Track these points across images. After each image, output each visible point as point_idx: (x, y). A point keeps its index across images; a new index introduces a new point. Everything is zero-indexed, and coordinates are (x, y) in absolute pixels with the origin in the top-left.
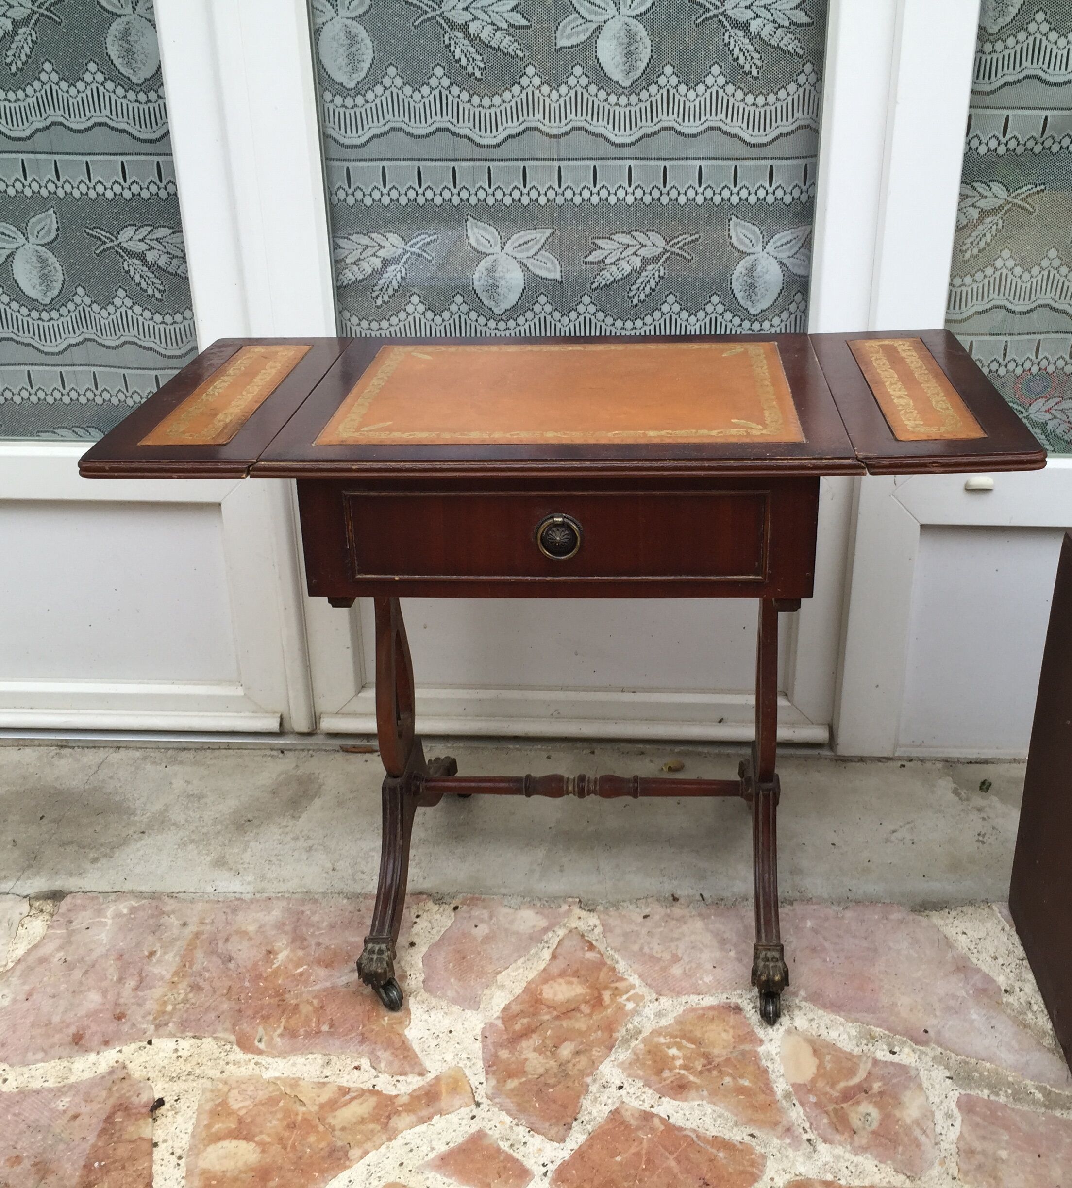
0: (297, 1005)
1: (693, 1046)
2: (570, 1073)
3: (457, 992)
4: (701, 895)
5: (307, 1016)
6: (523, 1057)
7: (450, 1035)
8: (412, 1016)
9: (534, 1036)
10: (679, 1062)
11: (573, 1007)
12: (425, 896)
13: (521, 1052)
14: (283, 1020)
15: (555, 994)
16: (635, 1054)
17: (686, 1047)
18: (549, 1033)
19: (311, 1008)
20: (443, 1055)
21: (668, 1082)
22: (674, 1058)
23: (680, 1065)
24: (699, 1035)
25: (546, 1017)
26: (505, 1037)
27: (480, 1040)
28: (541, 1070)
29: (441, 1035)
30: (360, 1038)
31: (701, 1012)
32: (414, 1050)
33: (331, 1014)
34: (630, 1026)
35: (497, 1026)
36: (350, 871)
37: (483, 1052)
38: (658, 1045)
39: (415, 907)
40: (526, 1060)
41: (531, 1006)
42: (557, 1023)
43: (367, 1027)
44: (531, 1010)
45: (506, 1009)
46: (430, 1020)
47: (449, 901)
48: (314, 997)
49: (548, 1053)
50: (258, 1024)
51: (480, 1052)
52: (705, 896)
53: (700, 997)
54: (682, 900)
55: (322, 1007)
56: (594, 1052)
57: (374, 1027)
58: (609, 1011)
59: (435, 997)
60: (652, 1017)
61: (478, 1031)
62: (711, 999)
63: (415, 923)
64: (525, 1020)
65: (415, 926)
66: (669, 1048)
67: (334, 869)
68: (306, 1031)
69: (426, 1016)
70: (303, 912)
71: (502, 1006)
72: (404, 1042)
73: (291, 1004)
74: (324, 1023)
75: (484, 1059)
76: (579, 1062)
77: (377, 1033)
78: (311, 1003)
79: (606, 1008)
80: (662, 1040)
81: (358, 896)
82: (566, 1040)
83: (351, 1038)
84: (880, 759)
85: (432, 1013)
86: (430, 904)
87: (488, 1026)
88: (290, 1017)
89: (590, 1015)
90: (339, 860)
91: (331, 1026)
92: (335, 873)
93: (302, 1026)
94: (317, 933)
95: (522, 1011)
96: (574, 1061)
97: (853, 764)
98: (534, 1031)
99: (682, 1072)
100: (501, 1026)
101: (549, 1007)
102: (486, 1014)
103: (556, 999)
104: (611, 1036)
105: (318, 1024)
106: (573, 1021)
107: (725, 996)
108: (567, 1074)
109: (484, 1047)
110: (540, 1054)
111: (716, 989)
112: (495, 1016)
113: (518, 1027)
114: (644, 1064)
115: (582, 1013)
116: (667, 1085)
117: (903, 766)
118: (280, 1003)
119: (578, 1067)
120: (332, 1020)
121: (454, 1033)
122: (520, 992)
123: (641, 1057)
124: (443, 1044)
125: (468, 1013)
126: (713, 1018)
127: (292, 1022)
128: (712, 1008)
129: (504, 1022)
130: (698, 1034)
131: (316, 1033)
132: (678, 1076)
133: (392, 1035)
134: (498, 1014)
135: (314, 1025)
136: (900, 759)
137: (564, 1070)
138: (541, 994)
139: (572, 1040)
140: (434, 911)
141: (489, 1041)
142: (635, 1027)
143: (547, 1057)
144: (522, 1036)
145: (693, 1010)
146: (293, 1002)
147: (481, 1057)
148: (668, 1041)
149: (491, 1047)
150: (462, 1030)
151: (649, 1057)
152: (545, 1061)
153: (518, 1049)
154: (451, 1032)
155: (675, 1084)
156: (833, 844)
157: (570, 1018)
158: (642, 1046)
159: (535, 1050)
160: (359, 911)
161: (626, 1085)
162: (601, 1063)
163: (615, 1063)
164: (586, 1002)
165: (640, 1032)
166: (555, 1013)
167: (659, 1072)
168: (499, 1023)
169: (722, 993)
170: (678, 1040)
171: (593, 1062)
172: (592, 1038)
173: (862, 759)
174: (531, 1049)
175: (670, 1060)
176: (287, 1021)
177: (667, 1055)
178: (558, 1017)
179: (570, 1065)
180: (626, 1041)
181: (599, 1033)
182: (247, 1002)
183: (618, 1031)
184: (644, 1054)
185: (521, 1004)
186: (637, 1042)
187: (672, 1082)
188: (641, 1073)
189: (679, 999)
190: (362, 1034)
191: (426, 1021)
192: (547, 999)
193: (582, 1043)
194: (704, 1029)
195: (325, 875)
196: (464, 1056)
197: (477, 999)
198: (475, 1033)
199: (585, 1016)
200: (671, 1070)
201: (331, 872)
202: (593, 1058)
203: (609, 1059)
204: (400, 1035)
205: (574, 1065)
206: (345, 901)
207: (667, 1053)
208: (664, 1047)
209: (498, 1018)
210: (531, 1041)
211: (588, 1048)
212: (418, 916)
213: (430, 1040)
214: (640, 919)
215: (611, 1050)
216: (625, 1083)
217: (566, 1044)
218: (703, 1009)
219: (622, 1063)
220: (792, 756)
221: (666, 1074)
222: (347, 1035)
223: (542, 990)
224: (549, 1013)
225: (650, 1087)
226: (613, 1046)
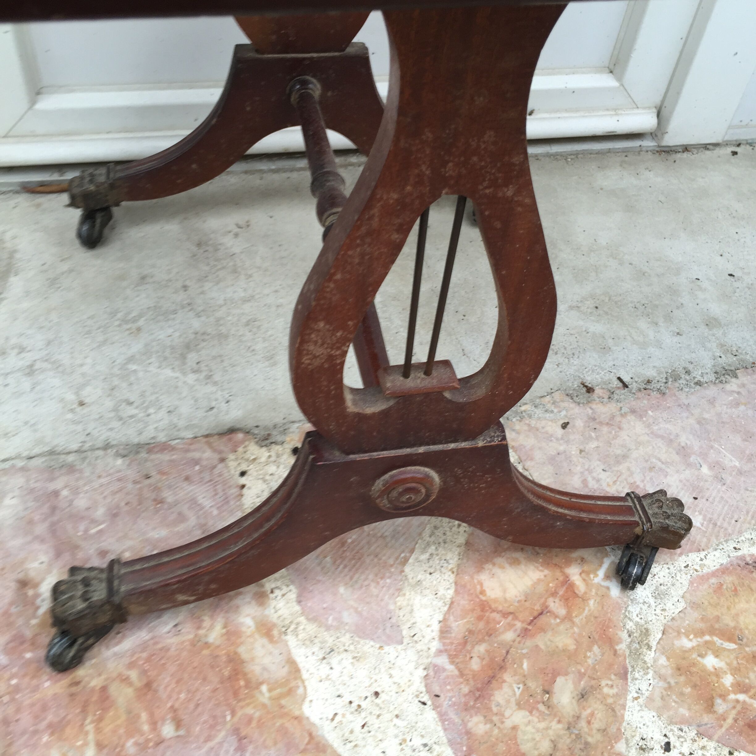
0: (104, 689)
1: (733, 646)
2: (590, 739)
3: (356, 610)
4: (619, 378)
5: (129, 712)
6: (509, 723)
7: (378, 701)
8: (305, 675)
9: (507, 676)
10: (728, 680)
11: (538, 607)
12: (240, 436)
13: (501, 714)
14: (90, 728)
15: (505, 591)
16: (661, 677)
17: (725, 649)
18: (525, 666)
19: (129, 691)
20: (382, 746)
21: (730, 721)
22: (717, 673)
23: (732, 685)
24: (732, 624)
25: (509, 636)
26: (466, 689)
27: (429, 703)
28: (545, 746)
29: (364, 704)
30: (233, 741)
31: (713, 580)
32: (331, 747)
33: (169, 697)
34: (630, 625)
35: (444, 670)
36: (109, 403)
37: (445, 730)
38: (685, 653)
39: (232, 456)
40: (515, 728)
41: (480, 618)
42: (529, 643)
43: (239, 714)
44: (481, 625)
45: (444, 632)
46: (335, 674)
47: (279, 438)
48: (131, 665)
49: (541, 707)
50: (48, 745)
51: (440, 728)
52: (626, 379)
53: (702, 554)
54: (598, 391)
55: (148, 685)
56: (606, 690)
57: (249, 710)
58: (591, 602)
59: (328, 628)
60: (652, 601)
61: (418, 685)
62: (717, 553)
63: (243, 486)
64: (482, 648)
65: (245, 491)
66: (701, 656)
67: (82, 404)
68: (136, 744)
69: (324, 669)
70: (56, 493)
71: (436, 627)
72: (310, 735)
73: (93, 690)
74: (164, 720)
75: (451, 743)
76: (592, 714)
77: (261, 724)
78: (126, 680)
79: (584, 599)
80: (687, 643)
81: (138, 448)
82: (555, 674)
83: (221, 744)
84: (706, 147)
85: (334, 660)
86: (253, 450)
87: (432, 673)
88: (100, 719)
89: (568, 618)
90: (84, 385)
91: (178, 724)
92: (86, 410)
93: (130, 734)
94: (93, 531)
95: (470, 632)
96: (586, 713)
97: (679, 155)
98: (502, 668)
99: (742, 697)
100: (450, 667)
101: (505, 615)
102: (419, 646)
103: (508, 596)
104: (615, 652)
105: (154, 725)
106: (549, 634)
107: (732, 545)
108: (587, 744)
109: (443, 717)
110: (531, 712)
111: (717, 537)
112: (433, 650)
113: (475, 665)
114: (682, 694)
115: (556, 617)
116: (731, 727)
117: (735, 153)
118: (74, 689)
119: (596, 725)
120: (173, 709)
121: (382, 696)
122: (451, 592)
123: (672, 682)
124: (372, 720)
125: (391, 650)
126: (736, 590)
127: (108, 727)
128: (724, 570)
129: (452, 659)
130: (728, 621)
131: (158, 744)
132: (739, 707)
133: (288, 725)
134: (435, 645)
135: (146, 728)
136: (727, 144)
137: (579, 737)
138: (483, 592)
139: (566, 674)
140: (263, 459)
141: (444, 702)
142: (637, 624)
143: (542, 717)
144: (489, 682)
145: (704, 578)
146: (96, 683)
147: (445, 740)
148: (694, 643)
149: (452, 715)
150: (394, 688)
151: (682, 679)
152: (542, 725)
153: (495, 709)
154: (377, 694)
155: (741, 723)
156: (731, 275)
157: (543, 630)
158: (663, 661)
159: (519, 706)
160: (148, 477)
161: (673, 741)
162: (624, 707)
163: (641, 700)
164: (554, 594)
165: (646, 633)
166: (519, 625)
167: (710, 707)
168: (443, 661)
169: (726, 541)
170: (707, 638)
171: (613, 710)
172: (590, 661)
173: (686, 149)
174: (515, 707)
175: (714, 678)
176: (98, 730)
177: (704, 669)
178: (525, 633)
179: (583, 724)
180: (637, 655)
181: (595, 648)
182: (13, 700)
183: (620, 641)
184: (672, 676)
185: (463, 618)
186: (652, 654)
187: (736, 720)
188: (684, 711)
189: (676, 564)
190: (236, 731)
191: (328, 678)
192: (496, 600)
193: (581, 675)
194: (733, 612)
195: (70, 416)
196: (417, 742)
197: (394, 620)
198: (413, 689)
199: (563, 620)
200: (723, 697)
201: (79, 409)
202: (610, 701)
203: (630, 697)
204: (299, 719)
205: (589, 722)
206: (119, 461)
207: (704, 665)
208: (694, 656)
209: (439, 652)
210: (506, 688)
211: (593, 682)
212: (243, 474)
213: (349, 717)
214: (560, 432)
215: (627, 679)
216: (670, 734)
217: (560, 680)
218: (714, 574)
219: (650, 699)
220: (609, 151)
221: (721, 706)
222: (208, 739)
223: (481, 585)
224: (510, 626)
225: (710, 738)
226: (626, 673)
